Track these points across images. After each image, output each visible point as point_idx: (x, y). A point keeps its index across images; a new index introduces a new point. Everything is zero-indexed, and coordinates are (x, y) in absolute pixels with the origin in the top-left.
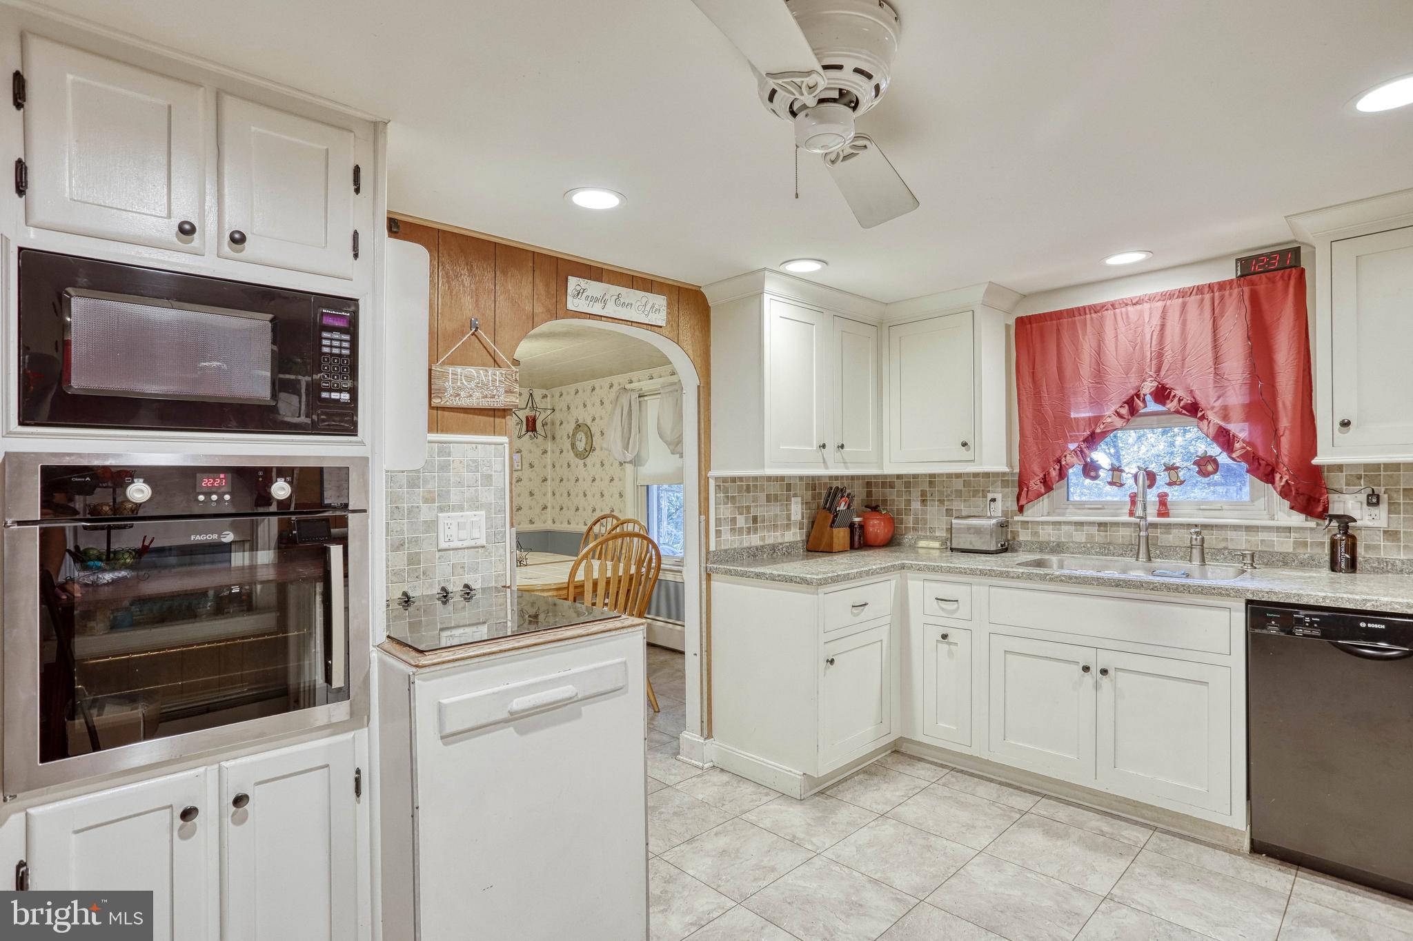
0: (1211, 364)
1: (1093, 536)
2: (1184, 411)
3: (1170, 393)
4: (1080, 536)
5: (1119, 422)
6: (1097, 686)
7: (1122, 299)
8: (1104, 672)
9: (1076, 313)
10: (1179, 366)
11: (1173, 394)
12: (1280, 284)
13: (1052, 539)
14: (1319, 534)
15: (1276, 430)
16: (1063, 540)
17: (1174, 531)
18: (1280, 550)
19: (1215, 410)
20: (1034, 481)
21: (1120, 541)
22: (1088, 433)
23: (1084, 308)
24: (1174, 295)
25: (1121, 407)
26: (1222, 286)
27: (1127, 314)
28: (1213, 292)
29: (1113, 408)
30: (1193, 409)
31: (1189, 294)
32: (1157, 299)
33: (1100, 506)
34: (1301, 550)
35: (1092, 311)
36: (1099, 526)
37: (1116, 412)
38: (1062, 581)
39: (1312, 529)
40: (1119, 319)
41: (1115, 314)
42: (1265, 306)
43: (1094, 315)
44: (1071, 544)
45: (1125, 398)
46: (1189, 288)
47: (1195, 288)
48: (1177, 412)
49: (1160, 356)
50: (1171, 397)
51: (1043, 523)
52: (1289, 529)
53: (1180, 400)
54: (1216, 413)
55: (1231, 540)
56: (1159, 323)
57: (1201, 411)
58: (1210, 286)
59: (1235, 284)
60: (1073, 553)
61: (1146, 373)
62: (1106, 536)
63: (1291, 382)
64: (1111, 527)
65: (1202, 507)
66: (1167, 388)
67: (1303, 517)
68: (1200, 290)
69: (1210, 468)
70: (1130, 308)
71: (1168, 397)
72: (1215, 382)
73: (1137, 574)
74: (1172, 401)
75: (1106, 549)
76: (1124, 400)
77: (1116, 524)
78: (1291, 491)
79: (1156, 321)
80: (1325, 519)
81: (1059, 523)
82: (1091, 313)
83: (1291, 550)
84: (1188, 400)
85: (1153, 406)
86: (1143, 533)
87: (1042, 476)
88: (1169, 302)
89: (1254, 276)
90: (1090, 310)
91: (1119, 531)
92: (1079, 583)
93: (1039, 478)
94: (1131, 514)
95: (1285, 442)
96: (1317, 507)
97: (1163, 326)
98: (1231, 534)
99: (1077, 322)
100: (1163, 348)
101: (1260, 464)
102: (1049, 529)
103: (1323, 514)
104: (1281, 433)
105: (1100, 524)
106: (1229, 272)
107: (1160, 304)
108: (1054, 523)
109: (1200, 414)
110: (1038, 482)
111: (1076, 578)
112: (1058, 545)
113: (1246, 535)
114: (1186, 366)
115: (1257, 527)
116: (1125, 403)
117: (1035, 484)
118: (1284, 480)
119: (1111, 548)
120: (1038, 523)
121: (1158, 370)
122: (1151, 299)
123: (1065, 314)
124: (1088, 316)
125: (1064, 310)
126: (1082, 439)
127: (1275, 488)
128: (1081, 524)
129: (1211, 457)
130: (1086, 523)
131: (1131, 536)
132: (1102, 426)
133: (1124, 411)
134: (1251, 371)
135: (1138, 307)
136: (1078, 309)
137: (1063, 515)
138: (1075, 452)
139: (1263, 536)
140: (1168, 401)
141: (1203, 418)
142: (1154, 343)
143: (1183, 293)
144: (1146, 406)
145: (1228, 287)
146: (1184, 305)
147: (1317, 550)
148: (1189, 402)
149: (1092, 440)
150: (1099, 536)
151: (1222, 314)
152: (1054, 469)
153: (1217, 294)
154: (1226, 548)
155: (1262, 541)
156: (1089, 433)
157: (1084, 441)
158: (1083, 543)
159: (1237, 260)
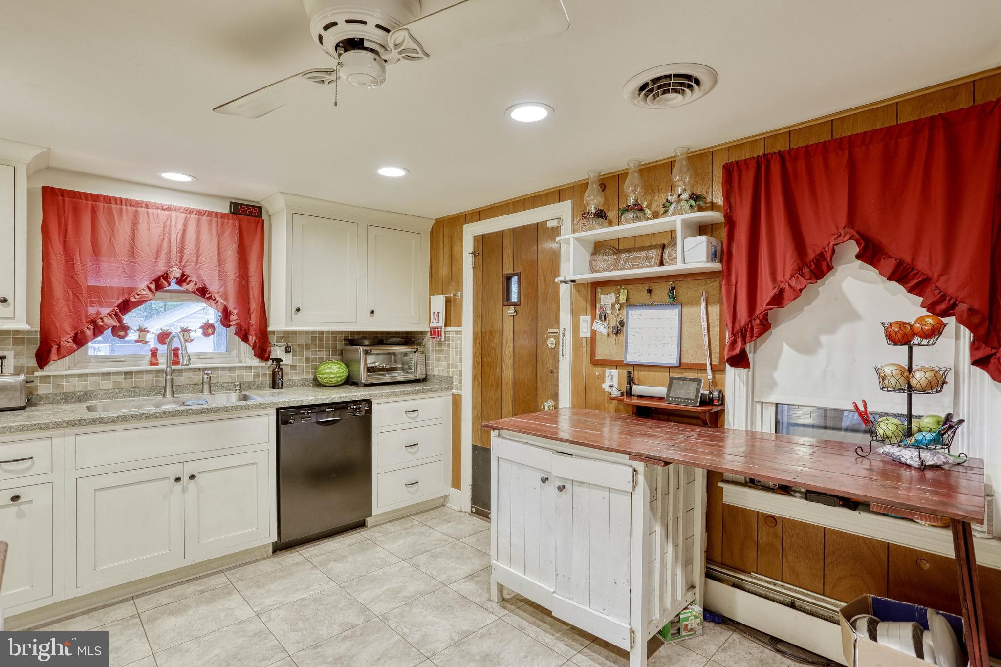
0: (217, 264)
1: (119, 383)
2: (197, 293)
3: (186, 278)
4: (108, 384)
5: (150, 295)
6: (184, 490)
7: (154, 203)
8: (192, 477)
9: (113, 201)
10: (194, 260)
11: (189, 279)
12: (253, 225)
13: (77, 389)
14: (265, 368)
15: (249, 310)
16: (90, 389)
17: (185, 374)
18: (248, 380)
19: (220, 294)
20: (65, 339)
21: (144, 385)
22: (120, 301)
23: (121, 200)
24: (193, 211)
25: (151, 283)
26: (223, 216)
27: (158, 215)
28: (217, 218)
29: (146, 283)
30: (203, 292)
31: (202, 214)
32: (181, 210)
33: (124, 359)
34: (256, 379)
35: (128, 204)
36: (125, 375)
37: (148, 286)
38: (157, 417)
39: (262, 367)
40: (151, 216)
41: (147, 212)
42: (245, 235)
43: (129, 208)
44: (99, 392)
45: (153, 277)
46: (204, 210)
47: (207, 213)
48: (194, 292)
49: (181, 251)
50: (187, 281)
51: (67, 376)
52: (251, 368)
53: (195, 285)
54: (221, 296)
55: (221, 376)
56: (182, 228)
57: (208, 294)
58: (216, 213)
59: (230, 218)
60: (101, 399)
61: (173, 261)
62: (132, 382)
63: (258, 283)
64: (136, 374)
65: (201, 357)
66: (185, 275)
67: (258, 360)
68: (210, 214)
69: (210, 331)
70: (160, 211)
71: (184, 281)
72: (219, 276)
73: (170, 407)
74: (188, 284)
75: (133, 392)
76: (153, 279)
77: (141, 372)
78: (256, 345)
79: (180, 226)
80: (269, 361)
81: (87, 375)
82: (126, 205)
83: (252, 380)
84: (200, 285)
85: (174, 286)
86: (169, 377)
87: (72, 334)
88: (189, 216)
89: (241, 216)
90: (126, 203)
91: (143, 378)
92: (172, 416)
93: (70, 336)
94: (152, 364)
95: (253, 316)
96: (265, 354)
97: (184, 231)
98: (220, 373)
99: (113, 209)
100: (184, 246)
101: (241, 329)
102: (75, 381)
103: (267, 359)
104: (252, 312)
105: (126, 373)
106: (225, 209)
107: (183, 215)
108: (80, 375)
109: (207, 296)
110: (70, 340)
111: (169, 413)
112: (86, 394)
113: (229, 373)
114: (199, 262)
115: (235, 368)
116: (153, 281)
117: (66, 341)
118: (254, 339)
119: (137, 390)
120: (62, 376)
121: (181, 262)
122: (177, 209)
123: (102, 199)
124: (124, 207)
125: (101, 195)
126: (116, 305)
127: (249, 344)
128: (109, 374)
129: (211, 324)
130: (113, 373)
131: (153, 380)
132: (137, 296)
133: (153, 287)
134: (240, 273)
135: (167, 212)
136: (116, 199)
137: (86, 368)
138: (111, 315)
139: (238, 372)
140: (184, 284)
141: (210, 298)
142: (178, 241)
143: (200, 213)
144: (169, 285)
145: (226, 218)
146: (199, 221)
147: (264, 378)
148: (201, 286)
149: (126, 306)
150: (125, 383)
151: (223, 233)
152: (89, 329)
153: (219, 220)
154: (218, 382)
155: (238, 376)
156: (122, 301)
157: (117, 307)
158: (111, 390)
159: (231, 202)
